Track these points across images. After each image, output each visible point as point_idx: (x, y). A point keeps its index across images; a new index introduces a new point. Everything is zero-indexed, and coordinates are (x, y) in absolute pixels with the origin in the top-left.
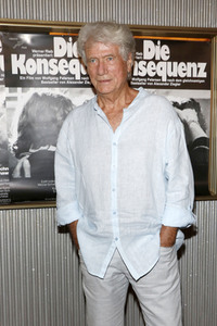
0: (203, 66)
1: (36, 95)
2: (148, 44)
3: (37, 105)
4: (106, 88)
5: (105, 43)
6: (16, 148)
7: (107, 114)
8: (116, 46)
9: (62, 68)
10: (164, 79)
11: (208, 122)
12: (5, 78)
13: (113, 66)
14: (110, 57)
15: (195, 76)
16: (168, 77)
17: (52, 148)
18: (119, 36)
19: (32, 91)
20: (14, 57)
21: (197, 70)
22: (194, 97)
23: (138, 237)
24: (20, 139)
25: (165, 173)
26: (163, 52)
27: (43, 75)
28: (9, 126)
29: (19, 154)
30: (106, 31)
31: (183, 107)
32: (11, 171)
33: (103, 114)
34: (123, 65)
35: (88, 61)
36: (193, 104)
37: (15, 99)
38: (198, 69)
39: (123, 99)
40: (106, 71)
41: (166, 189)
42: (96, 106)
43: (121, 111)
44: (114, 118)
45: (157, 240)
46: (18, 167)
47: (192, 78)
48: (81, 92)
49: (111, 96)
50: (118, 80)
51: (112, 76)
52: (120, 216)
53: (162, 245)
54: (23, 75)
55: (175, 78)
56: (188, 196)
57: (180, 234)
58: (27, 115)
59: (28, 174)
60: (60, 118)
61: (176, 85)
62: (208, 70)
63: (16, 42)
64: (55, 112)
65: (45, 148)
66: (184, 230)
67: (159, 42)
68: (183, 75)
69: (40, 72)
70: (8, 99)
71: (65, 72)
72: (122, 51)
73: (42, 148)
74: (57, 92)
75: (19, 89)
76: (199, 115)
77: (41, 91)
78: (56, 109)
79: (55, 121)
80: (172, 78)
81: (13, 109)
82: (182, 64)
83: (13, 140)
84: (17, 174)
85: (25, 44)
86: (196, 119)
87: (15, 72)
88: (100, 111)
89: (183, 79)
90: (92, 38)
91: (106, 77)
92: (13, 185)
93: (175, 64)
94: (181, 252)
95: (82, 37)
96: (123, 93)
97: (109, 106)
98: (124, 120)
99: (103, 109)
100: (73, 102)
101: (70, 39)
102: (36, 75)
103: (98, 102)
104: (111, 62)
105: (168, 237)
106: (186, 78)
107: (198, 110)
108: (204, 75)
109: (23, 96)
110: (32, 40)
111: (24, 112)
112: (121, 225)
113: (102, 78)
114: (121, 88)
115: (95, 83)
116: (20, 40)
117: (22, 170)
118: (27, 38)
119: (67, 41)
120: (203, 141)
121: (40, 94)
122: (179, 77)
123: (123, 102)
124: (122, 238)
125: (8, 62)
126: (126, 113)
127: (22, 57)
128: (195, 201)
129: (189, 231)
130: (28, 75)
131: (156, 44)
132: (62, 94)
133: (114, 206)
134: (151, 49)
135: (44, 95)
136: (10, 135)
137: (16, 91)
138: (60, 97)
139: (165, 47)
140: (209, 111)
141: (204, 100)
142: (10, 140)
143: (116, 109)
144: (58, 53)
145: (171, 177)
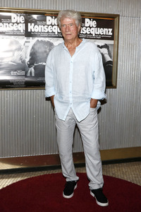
4: (69, 38)
6: (29, 63)
7: (69, 49)
8: (74, 20)
9: (49, 29)
12: (25, 33)
13: (72, 28)
14: (72, 24)
16: (95, 34)
17: (44, 64)
18: (76, 16)
24: (30, 59)
27: (41, 32)
28: (26, 53)
29: (30, 66)
31: (101, 47)
32: (26, 73)
33: (67, 49)
34: (77, 28)
36: (106, 46)
37: (29, 42)
38: (109, 31)
40: (69, 30)
41: (94, 82)
43: (75, 48)
44: (72, 51)
45: (89, 105)
46: (29, 71)
47: (106, 35)
48: (58, 40)
49: (71, 41)
50: (74, 34)
51: (72, 32)
53: (91, 107)
55: (99, 35)
56: (103, 86)
57: (99, 103)
58: (34, 49)
59: (33, 75)
60: (48, 51)
61: (99, 38)
63: (30, 18)
65: (41, 63)
66: (100, 101)
68: (102, 34)
70: (26, 42)
71: (51, 31)
72: (77, 22)
74: (47, 39)
75: (31, 38)
76: (109, 51)
78: (46, 47)
79: (46, 52)
81: (28, 46)
83: (27, 60)
86: (107, 53)
90: (64, 16)
91: (69, 33)
93: (99, 29)
94: (99, 111)
97: (70, 46)
98: (76, 52)
99: (67, 47)
102: (38, 32)
107: (108, 49)
109: (32, 41)
110: (37, 17)
112: (73, 97)
117: (31, 73)
119: (52, 18)
121: (40, 40)
127: (33, 24)
128: (106, 88)
129: (103, 102)
130: (35, 32)
131: (90, 20)
132: (49, 40)
134: (88, 22)
138: (48, 42)
139: (94, 21)
143: (73, 47)
144: (48, 23)
145: (96, 77)
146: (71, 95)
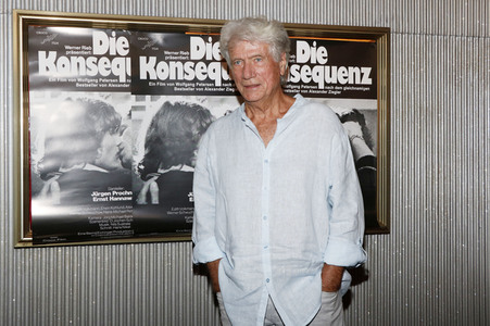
0: (367, 71)
1: (167, 104)
2: (301, 45)
3: (169, 116)
4: (254, 95)
5: (251, 42)
6: (142, 167)
7: (257, 126)
8: (265, 45)
9: (199, 73)
10: (321, 86)
11: (374, 137)
12: (131, 84)
13: (261, 69)
14: (259, 58)
15: (358, 82)
16: (326, 84)
17: (186, 169)
18: (269, 33)
19: (163, 99)
20: (143, 59)
21: (360, 75)
22: (357, 108)
23: (294, 278)
24: (146, 156)
25: (328, 198)
26: (320, 54)
27: (177, 81)
28: (134, 140)
29: (145, 174)
30: (253, 28)
31: (344, 119)
32: (135, 196)
33: (252, 125)
34: (275, 67)
35: (233, 63)
36: (356, 116)
37: (143, 108)
38: (362, 75)
39: (276, 107)
40: (253, 74)
41: (330, 218)
42: (244, 116)
43: (275, 122)
44: (266, 129)
45: (317, 282)
46: (144, 191)
47: (355, 85)
48: (222, 101)
49: (260, 104)
50: (267, 85)
51: (260, 80)
52: (272, 251)
53: (324, 289)
54: (153, 81)
55: (335, 85)
56: (357, 227)
57: (346, 276)
58: (157, 127)
59: (155, 200)
60: (195, 132)
61: (335, 93)
62: (373, 75)
63: (145, 42)
64: (190, 125)
65: (177, 168)
66: (351, 269)
67: (315, 44)
68: (343, 82)
69: (173, 77)
70: (134, 108)
71: (203, 78)
72: (273, 50)
73: (173, 168)
74: (192, 100)
75: (148, 97)
76: (364, 129)
77: (173, 99)
78: (192, 120)
79: (189, 135)
80: (331, 84)
81: (140, 121)
82: (343, 68)
83: (139, 157)
84: (142, 200)
85: (156, 45)
86: (360, 134)
87: (143, 76)
88: (248, 122)
89: (343, 86)
91: (253, 81)
92: (137, 214)
93: (334, 68)
95: (225, 35)
96: (276, 100)
97: (259, 116)
98: (278, 131)
99: (252, 119)
100: (212, 113)
101: (210, 39)
102: (168, 80)
103: (246, 111)
104: (260, 63)
105: (332, 278)
106: (347, 85)
107: (362, 123)
108: (369, 82)
109: (153, 105)
110: (165, 40)
111: (154, 125)
112: (273, 262)
113: (248, 83)
114: (272, 94)
115: (241, 89)
116: (150, 40)
117: (149, 194)
118: (158, 37)
119: (206, 41)
120: (369, 160)
121: (173, 103)
122: (338, 84)
123: (276, 111)
124: (275, 279)
125: (135, 66)
126: (281, 124)
127: (153, 59)
128: (365, 234)
129: (359, 273)
130: (158, 80)
131: (311, 45)
132: (199, 103)
133: (265, 238)
134: (304, 51)
135: (178, 105)
136: (135, 152)
137: (144, 100)
138: (196, 107)
139: (322, 48)
140: (375, 125)
141: (369, 111)
142: (135, 158)
143: (268, 119)
144: (195, 55)
145: (336, 201)
146: (266, 256)
